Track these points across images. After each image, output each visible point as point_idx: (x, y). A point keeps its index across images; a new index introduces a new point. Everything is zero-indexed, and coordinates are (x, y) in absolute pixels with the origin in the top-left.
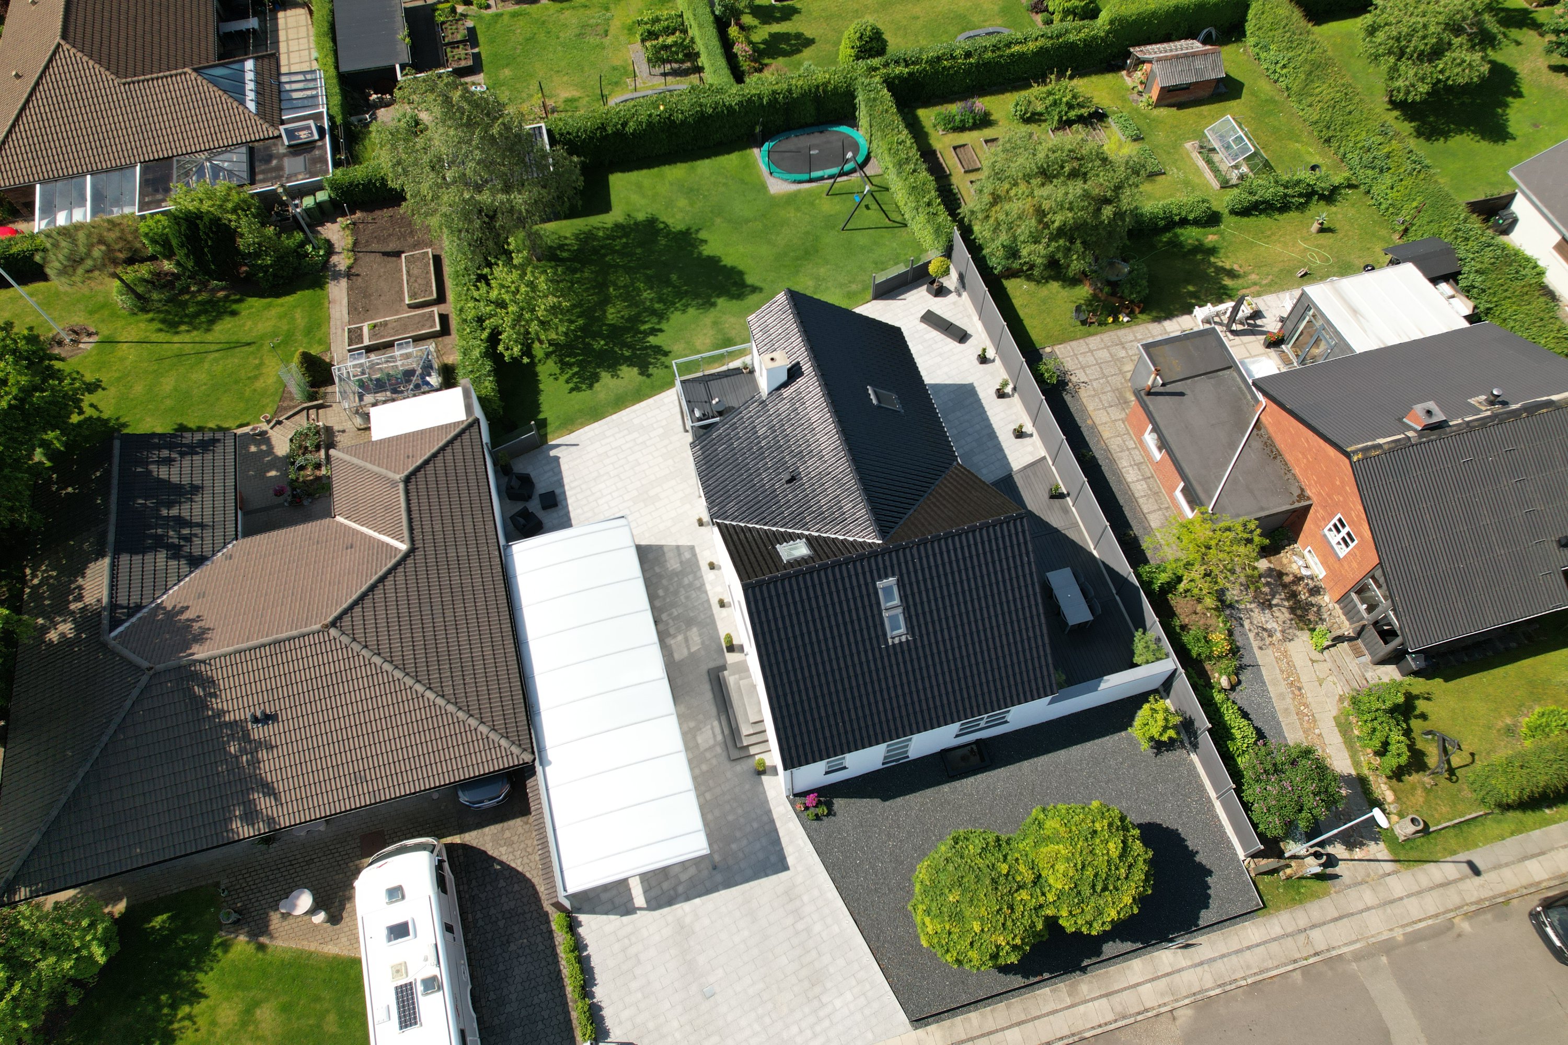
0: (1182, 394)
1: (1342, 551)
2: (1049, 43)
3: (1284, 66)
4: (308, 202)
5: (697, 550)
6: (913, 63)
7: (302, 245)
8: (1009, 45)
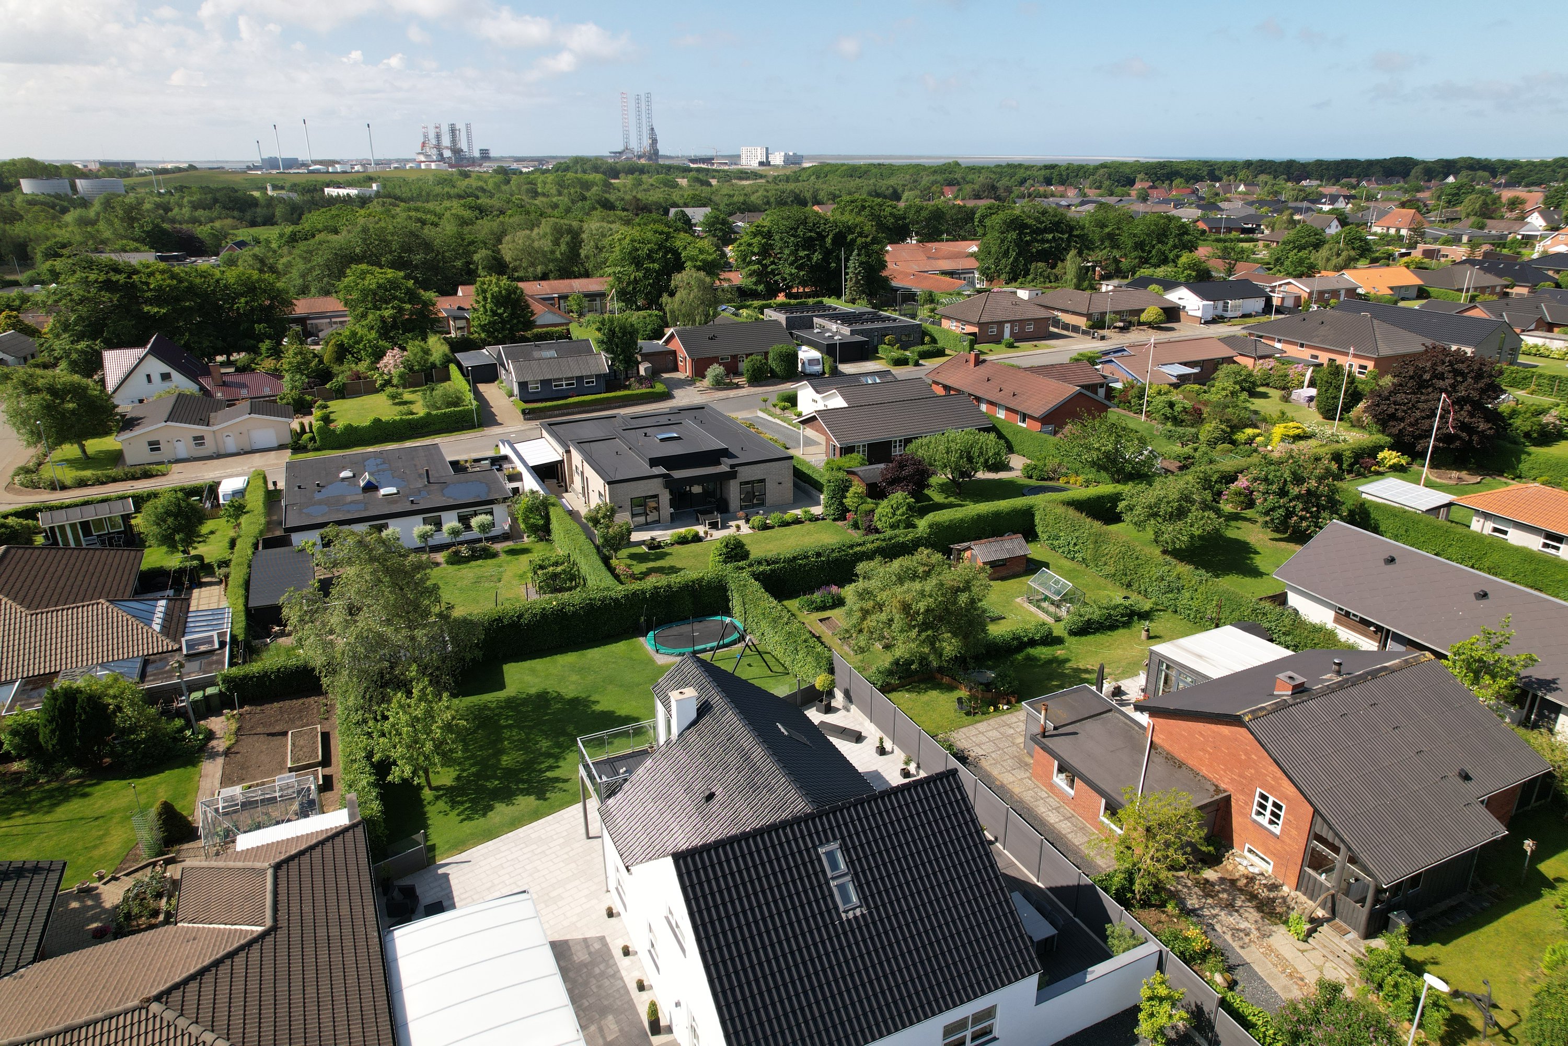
0: (1076, 733)
1: (1276, 830)
2: (884, 544)
3: (1075, 544)
4: (197, 695)
5: (608, 940)
6: (774, 563)
7: (181, 730)
8: (851, 547)
